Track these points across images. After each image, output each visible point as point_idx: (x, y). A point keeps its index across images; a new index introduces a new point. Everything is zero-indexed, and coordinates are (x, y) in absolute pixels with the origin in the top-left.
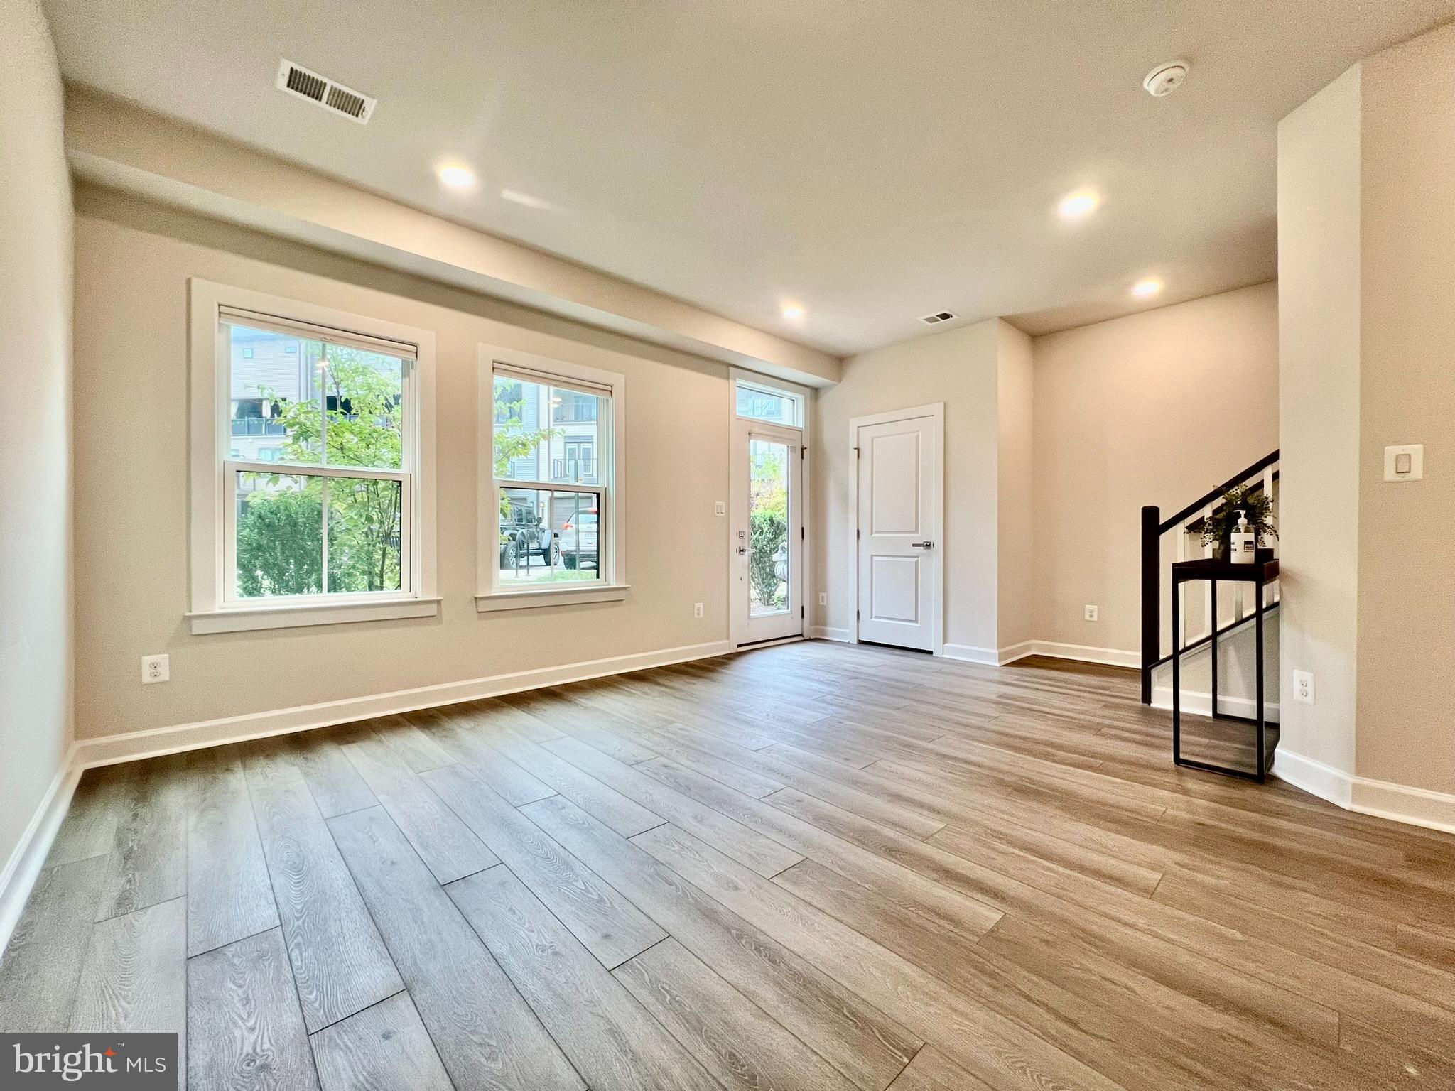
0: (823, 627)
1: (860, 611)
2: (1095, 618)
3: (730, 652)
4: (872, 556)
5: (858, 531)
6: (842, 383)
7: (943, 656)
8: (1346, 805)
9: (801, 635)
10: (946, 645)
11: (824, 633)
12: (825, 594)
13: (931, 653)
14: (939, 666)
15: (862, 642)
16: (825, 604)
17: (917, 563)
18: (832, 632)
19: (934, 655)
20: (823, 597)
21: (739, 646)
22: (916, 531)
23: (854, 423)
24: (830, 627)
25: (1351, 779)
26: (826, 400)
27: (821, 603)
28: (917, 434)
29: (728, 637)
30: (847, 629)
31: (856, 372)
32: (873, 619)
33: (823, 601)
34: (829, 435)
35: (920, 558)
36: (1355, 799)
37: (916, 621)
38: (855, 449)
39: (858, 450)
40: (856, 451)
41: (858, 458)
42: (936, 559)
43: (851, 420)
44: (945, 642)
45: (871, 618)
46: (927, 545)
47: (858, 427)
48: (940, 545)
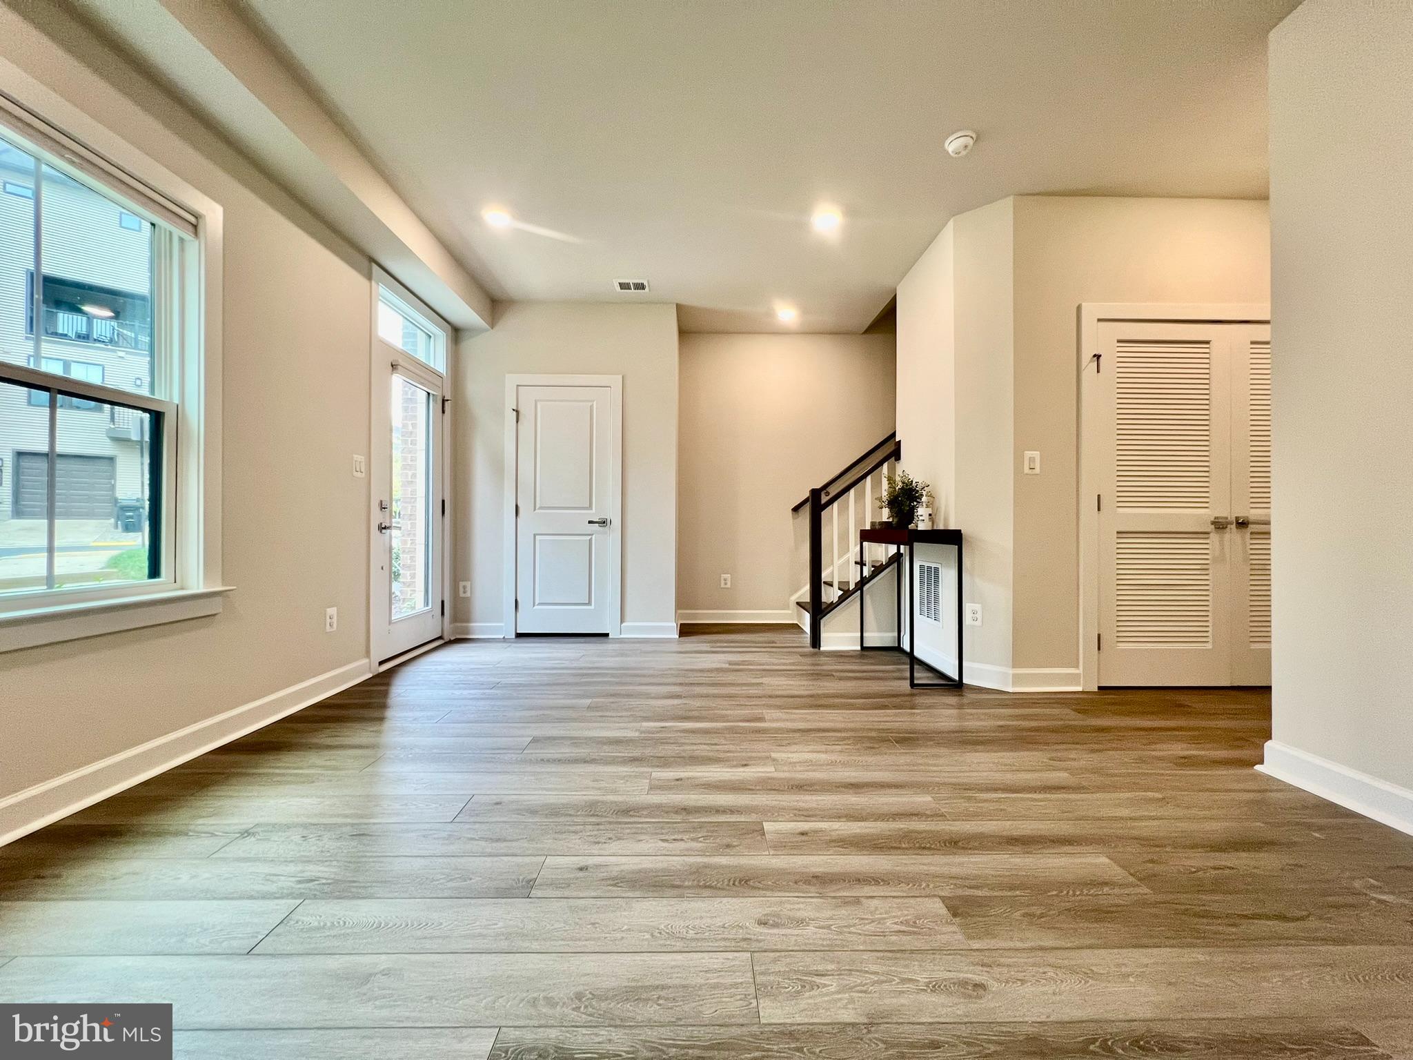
0: (465, 624)
1: (518, 599)
2: (729, 585)
3: (371, 675)
4: (535, 535)
5: (517, 506)
6: (496, 328)
7: (622, 636)
8: (1010, 690)
9: (440, 638)
10: (624, 624)
11: (467, 631)
12: (468, 584)
13: (607, 635)
14: (617, 646)
15: (519, 635)
16: (468, 594)
17: (590, 541)
18: (478, 628)
19: (610, 636)
20: (465, 587)
21: (381, 663)
22: (590, 507)
23: (511, 380)
24: (475, 622)
25: (1011, 671)
26: (471, 346)
27: (462, 595)
28: (591, 403)
29: (368, 653)
30: (502, 622)
31: (511, 322)
32: (536, 607)
33: (465, 592)
34: (476, 389)
35: (594, 536)
36: (1014, 684)
37: (589, 603)
38: (514, 410)
39: (517, 412)
40: (515, 413)
41: (517, 422)
42: (613, 536)
43: (507, 375)
44: (622, 621)
45: (534, 606)
46: (603, 523)
47: (518, 386)
48: (617, 522)
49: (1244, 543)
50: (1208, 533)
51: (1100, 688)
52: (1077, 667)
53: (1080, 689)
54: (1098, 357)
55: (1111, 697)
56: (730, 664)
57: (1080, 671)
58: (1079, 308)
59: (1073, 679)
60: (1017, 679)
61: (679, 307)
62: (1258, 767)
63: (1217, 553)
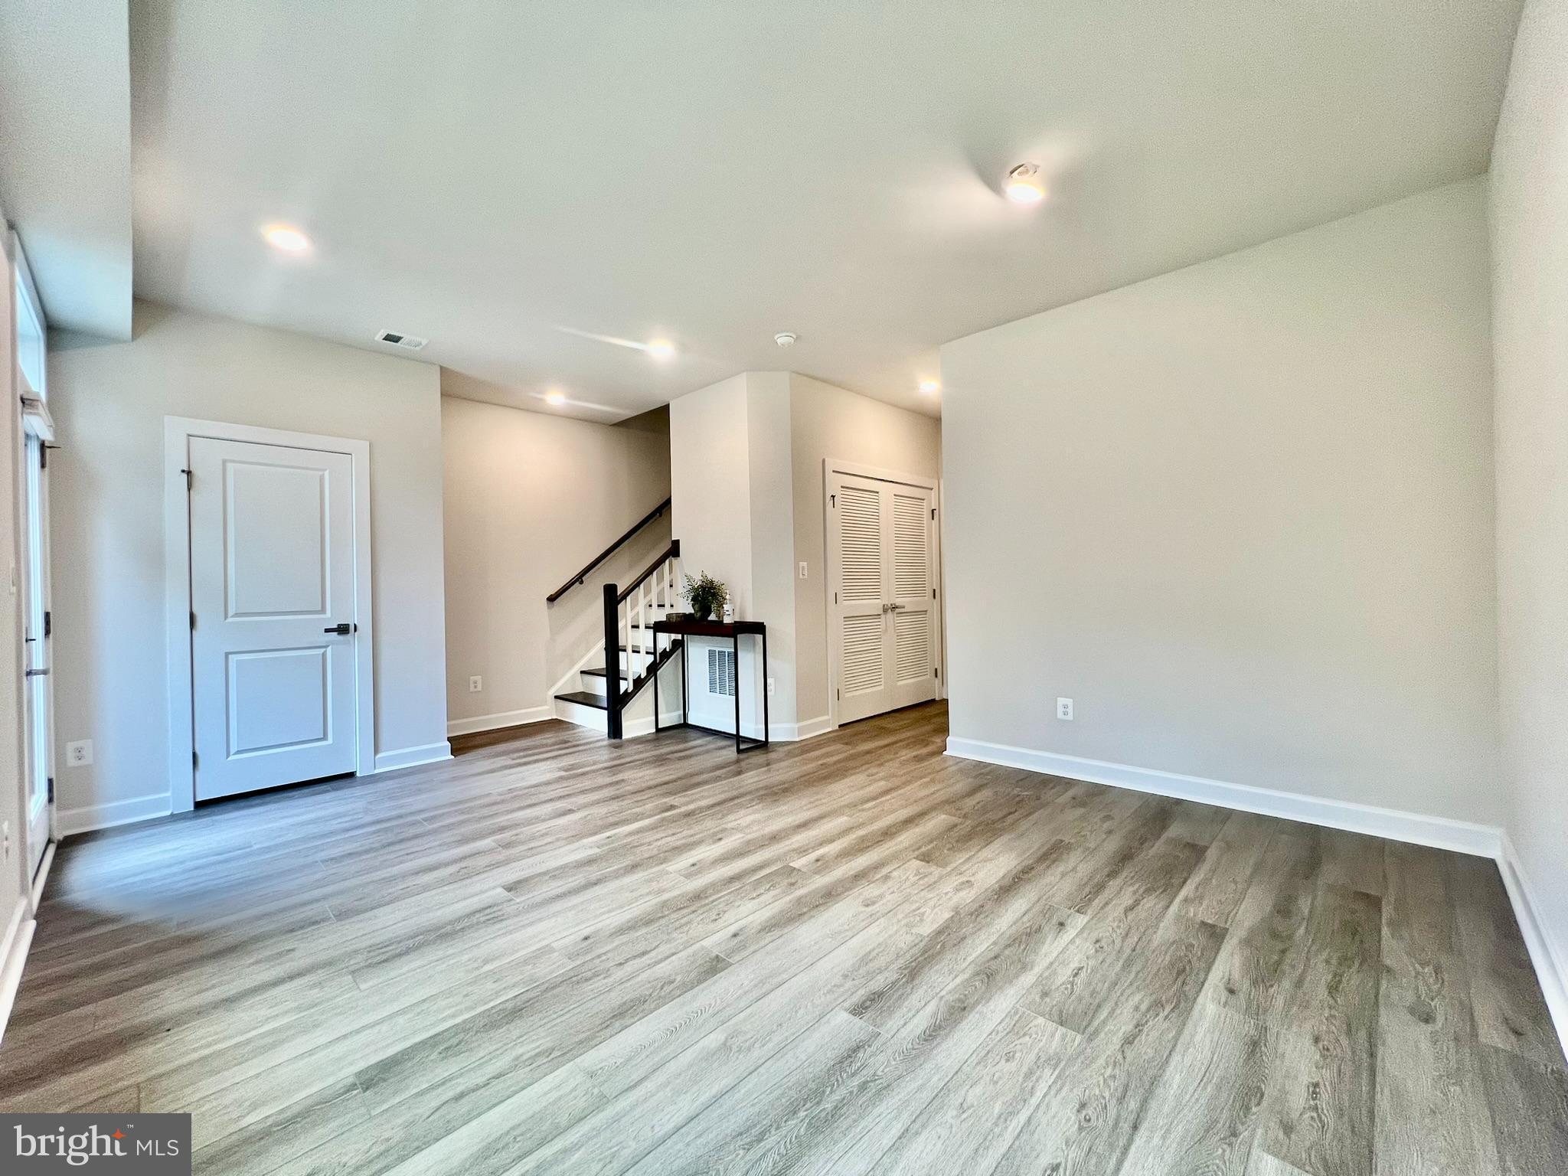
0: (84, 809)
1: (200, 752)
2: (479, 688)
5: (191, 614)
6: (139, 341)
7: (376, 771)
8: (797, 739)
9: (50, 840)
10: (378, 756)
11: (88, 819)
13: (352, 774)
15: (200, 806)
16: (87, 762)
17: (324, 655)
18: (116, 809)
19: (358, 775)
20: (79, 750)
22: (323, 611)
23: (175, 427)
24: (108, 803)
25: (797, 726)
27: (73, 763)
28: (320, 473)
30: (166, 790)
32: (232, 757)
33: (79, 759)
35: (329, 650)
36: (799, 735)
37: (325, 738)
38: (183, 471)
39: (189, 473)
40: (185, 476)
41: (189, 490)
42: (358, 647)
43: (167, 418)
44: (376, 751)
45: (228, 755)
46: (343, 629)
47: (189, 435)
48: (366, 628)
49: (894, 618)
50: (879, 615)
51: (840, 726)
52: (828, 714)
53: (830, 729)
54: (833, 497)
55: (848, 731)
56: (566, 771)
57: (830, 717)
58: (824, 461)
59: (826, 723)
60: (801, 731)
61: (443, 370)
62: (944, 753)
63: (884, 629)
